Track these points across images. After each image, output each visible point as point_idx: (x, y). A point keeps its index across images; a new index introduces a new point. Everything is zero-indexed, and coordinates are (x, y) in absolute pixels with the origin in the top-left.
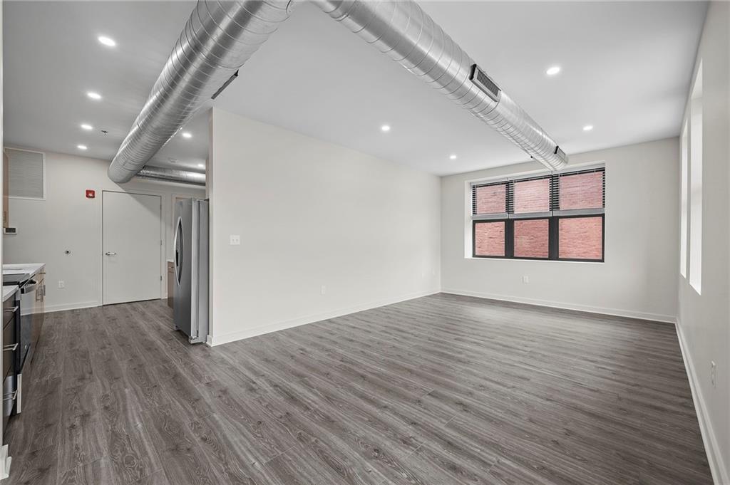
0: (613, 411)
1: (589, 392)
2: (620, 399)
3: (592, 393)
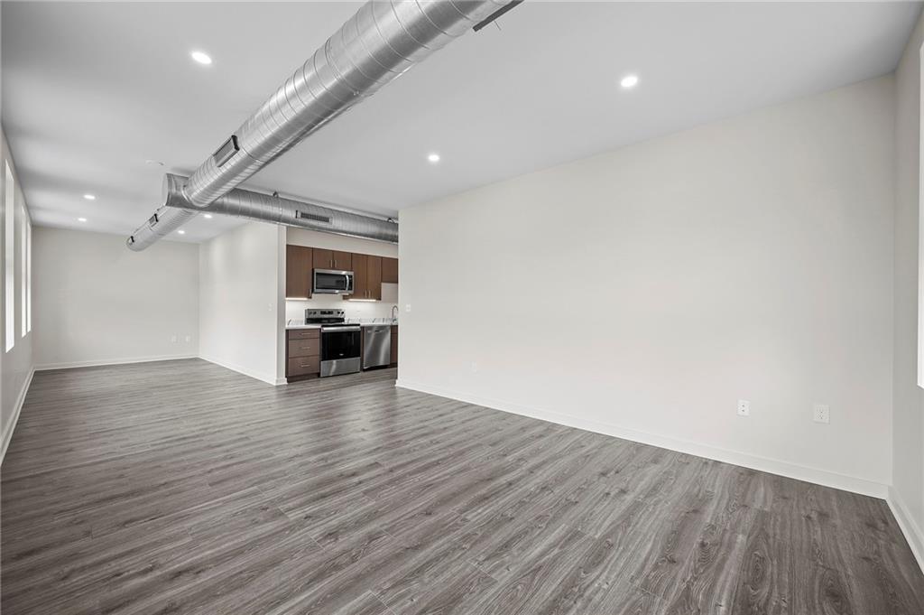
0: (90, 514)
1: (134, 516)
2: (88, 533)
3: (128, 518)
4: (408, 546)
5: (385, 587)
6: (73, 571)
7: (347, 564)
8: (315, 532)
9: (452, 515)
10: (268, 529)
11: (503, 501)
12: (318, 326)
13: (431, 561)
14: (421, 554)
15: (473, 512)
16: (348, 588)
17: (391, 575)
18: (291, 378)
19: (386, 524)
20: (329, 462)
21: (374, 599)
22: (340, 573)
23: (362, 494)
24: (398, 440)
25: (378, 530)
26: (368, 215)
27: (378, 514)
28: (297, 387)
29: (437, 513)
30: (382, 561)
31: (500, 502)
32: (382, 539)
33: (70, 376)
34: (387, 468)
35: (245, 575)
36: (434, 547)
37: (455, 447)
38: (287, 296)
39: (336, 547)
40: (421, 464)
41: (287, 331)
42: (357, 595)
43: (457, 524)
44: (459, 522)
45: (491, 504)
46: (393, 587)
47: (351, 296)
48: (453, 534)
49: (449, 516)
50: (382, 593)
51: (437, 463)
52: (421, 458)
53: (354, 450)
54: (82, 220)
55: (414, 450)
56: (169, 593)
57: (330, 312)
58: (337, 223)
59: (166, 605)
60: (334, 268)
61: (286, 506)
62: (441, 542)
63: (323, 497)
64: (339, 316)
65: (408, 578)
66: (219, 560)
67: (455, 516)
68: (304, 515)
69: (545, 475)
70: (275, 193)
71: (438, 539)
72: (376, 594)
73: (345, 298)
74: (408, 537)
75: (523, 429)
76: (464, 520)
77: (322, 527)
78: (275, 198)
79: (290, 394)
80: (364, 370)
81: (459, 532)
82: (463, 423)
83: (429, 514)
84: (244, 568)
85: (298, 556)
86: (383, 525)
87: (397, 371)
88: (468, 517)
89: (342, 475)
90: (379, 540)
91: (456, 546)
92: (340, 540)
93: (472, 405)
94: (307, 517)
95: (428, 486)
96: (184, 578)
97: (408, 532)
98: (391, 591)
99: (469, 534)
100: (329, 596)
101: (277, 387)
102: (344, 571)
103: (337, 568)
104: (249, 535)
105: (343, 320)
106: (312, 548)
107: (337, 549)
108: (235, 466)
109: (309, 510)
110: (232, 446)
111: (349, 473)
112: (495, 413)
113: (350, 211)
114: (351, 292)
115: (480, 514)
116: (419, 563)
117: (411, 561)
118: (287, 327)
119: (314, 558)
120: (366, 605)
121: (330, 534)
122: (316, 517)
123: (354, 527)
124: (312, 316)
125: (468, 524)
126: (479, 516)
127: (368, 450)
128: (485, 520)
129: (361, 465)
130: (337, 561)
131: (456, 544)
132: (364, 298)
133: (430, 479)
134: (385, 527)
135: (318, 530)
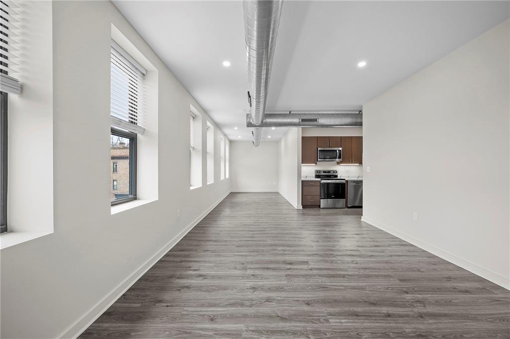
4: (280, 315)
5: (250, 329)
6: (184, 261)
7: (247, 306)
8: (250, 284)
9: (323, 312)
10: (236, 273)
11: (369, 324)
12: (319, 179)
13: (284, 331)
14: (282, 324)
15: (337, 319)
16: (237, 317)
17: (258, 325)
18: (304, 206)
19: (281, 297)
20: (286, 253)
21: (242, 331)
22: (241, 308)
23: (285, 275)
24: (332, 253)
25: (275, 298)
26: (342, 113)
27: (282, 290)
28: (307, 211)
29: (313, 307)
30: (261, 315)
31: (366, 324)
32: (272, 303)
33: (238, 195)
34: (310, 267)
35: (214, 288)
36: (292, 324)
37: (367, 271)
38: (302, 163)
39: (251, 295)
40: (331, 272)
41: (302, 181)
42: (237, 323)
43: (319, 320)
44: (322, 320)
45: (356, 321)
46: (253, 331)
47: (341, 162)
48: (310, 324)
49: (319, 312)
50: (246, 331)
51: (344, 276)
52: (336, 269)
53: (303, 251)
54: (240, 137)
55: (336, 263)
56: (193, 281)
57: (329, 172)
58: (322, 121)
59: (189, 285)
60: (329, 147)
61: (250, 266)
62: (299, 324)
63: (268, 269)
64: (334, 174)
65: (263, 332)
66: (213, 277)
67: (324, 314)
68: (252, 273)
69: (434, 326)
70: (290, 112)
71: (299, 321)
72: (244, 329)
73: (338, 163)
74: (285, 310)
75: (449, 279)
76: (327, 321)
77: (254, 283)
78: (290, 114)
79: (303, 214)
80: (349, 208)
81: (316, 326)
82: (391, 256)
83: (308, 304)
84: (216, 285)
85: (235, 290)
86: (279, 297)
87: (362, 211)
88: (330, 320)
89: (284, 262)
90: (270, 303)
91: (305, 333)
92: (255, 293)
93: (412, 246)
94: (253, 275)
95: (323, 288)
96: (200, 278)
97: (287, 307)
98: (251, 332)
99: (321, 331)
100: (228, 316)
101: (297, 209)
102: (243, 308)
103: (242, 305)
104: (229, 272)
105: (337, 176)
106: (242, 290)
107: (250, 297)
108: (250, 242)
109: (257, 272)
110: (256, 232)
111: (288, 262)
112: (430, 257)
113: (331, 113)
114: (341, 160)
115: (341, 322)
116: (276, 328)
117: (273, 324)
118: (303, 179)
119: (239, 296)
120: (236, 331)
121: (254, 288)
122: (257, 277)
123: (266, 290)
124: (317, 174)
125: (327, 324)
126: (339, 324)
127: (309, 253)
128: (340, 329)
129: (298, 260)
130: (245, 302)
131: (306, 331)
132: (350, 163)
133: (329, 284)
134: (279, 298)
135: (251, 283)
